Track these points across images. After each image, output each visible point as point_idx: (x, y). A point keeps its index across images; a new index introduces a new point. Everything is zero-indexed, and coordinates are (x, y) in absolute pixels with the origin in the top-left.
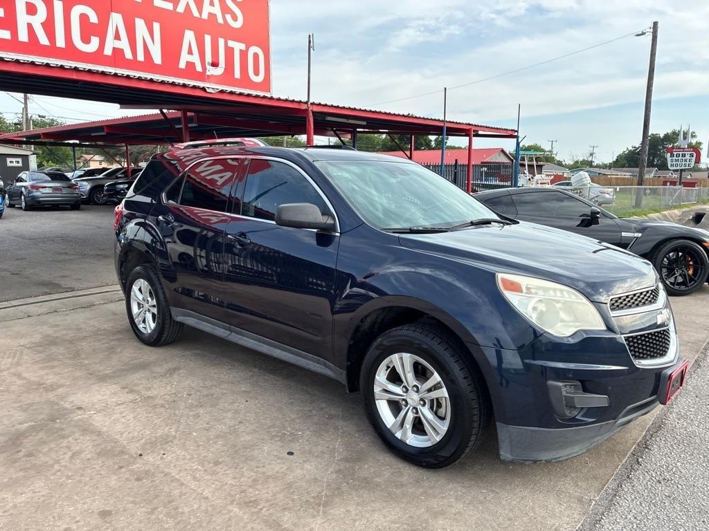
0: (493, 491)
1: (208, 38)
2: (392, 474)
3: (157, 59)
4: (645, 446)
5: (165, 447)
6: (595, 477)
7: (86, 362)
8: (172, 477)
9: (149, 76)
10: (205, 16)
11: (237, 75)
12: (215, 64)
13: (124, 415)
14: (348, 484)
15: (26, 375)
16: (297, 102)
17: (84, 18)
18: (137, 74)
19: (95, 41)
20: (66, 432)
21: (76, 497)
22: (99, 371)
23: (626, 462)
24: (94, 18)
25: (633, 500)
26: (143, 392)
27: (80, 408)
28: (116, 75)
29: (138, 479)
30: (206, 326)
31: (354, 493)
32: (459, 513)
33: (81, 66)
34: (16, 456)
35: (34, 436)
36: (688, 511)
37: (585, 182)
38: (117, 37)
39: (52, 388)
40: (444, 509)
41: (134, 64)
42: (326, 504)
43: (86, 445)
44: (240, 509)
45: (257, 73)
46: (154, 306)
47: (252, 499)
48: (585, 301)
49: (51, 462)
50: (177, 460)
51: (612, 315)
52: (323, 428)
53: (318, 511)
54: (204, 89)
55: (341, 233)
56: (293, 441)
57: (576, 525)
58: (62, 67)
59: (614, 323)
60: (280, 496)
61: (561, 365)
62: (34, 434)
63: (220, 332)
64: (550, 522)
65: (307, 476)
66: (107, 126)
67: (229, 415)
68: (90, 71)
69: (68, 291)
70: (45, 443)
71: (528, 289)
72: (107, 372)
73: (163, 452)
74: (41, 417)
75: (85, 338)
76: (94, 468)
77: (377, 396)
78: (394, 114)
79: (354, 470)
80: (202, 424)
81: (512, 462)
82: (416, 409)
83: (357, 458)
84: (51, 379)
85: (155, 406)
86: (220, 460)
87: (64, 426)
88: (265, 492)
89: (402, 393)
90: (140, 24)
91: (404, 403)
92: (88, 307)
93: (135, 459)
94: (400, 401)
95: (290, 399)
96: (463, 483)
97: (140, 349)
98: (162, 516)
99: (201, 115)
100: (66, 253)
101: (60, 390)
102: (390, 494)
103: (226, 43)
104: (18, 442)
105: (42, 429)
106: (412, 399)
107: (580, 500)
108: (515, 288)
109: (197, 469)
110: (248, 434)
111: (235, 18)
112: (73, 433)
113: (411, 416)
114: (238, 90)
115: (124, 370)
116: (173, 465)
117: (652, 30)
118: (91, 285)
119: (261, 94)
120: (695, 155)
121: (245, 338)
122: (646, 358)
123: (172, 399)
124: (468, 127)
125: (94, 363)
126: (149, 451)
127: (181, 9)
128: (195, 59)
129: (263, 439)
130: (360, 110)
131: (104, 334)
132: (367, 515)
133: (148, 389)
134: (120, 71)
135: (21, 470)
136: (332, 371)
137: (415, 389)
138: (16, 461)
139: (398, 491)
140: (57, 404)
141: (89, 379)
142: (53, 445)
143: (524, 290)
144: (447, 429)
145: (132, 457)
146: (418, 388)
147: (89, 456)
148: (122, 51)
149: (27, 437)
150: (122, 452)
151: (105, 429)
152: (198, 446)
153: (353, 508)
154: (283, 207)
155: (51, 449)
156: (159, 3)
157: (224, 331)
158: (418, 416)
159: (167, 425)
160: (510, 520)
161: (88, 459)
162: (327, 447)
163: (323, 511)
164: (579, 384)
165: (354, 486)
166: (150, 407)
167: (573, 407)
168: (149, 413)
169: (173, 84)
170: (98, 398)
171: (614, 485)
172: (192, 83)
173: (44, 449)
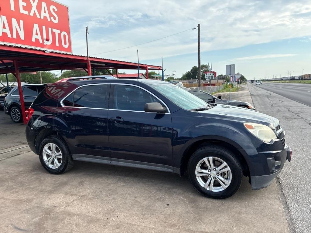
1: (44, 28)
2: (211, 204)
3: (22, 38)
5: (114, 213)
6: (274, 191)
7: (32, 187)
8: (131, 224)
9: (19, 45)
10: (42, 18)
11: (57, 45)
12: (47, 40)
13: (80, 205)
14: (200, 211)
15: (7, 198)
18: (14, 45)
20: (61, 217)
22: (44, 190)
23: (277, 184)
25: (289, 195)
26: (78, 194)
27: (55, 207)
28: (4, 45)
29: (118, 228)
30: (96, 160)
31: (206, 213)
32: (246, 211)
35: (47, 223)
36: (306, 195)
37: (182, 86)
38: (4, 27)
39: (29, 201)
40: (240, 211)
41: (12, 40)
42: (200, 219)
43: (77, 220)
44: (171, 228)
45: (65, 44)
46: (60, 155)
47: (172, 224)
49: (69, 231)
50: (125, 217)
51: (277, 133)
52: (170, 193)
53: (200, 222)
54: (44, 51)
55: (170, 113)
56: (164, 200)
57: (282, 206)
60: (181, 220)
61: (268, 152)
62: (45, 222)
63: (105, 161)
64: (274, 207)
65: (183, 211)
67: (128, 196)
70: (56, 224)
72: (49, 189)
73: (116, 216)
74: (40, 214)
75: (16, 176)
76: (92, 229)
77: (197, 176)
78: (120, 61)
79: (197, 205)
80: (120, 202)
81: (256, 190)
82: (215, 177)
84: (24, 197)
85: (91, 199)
86: (144, 213)
87: (57, 215)
88: (174, 220)
89: (208, 172)
90: (14, 21)
91: (209, 176)
93: (107, 221)
94: (208, 176)
95: (146, 185)
96: (237, 201)
97: (53, 177)
101: (34, 201)
102: (218, 210)
103: (52, 30)
104: (42, 227)
105: (47, 219)
106: (213, 174)
107: (276, 198)
108: (251, 127)
109: (138, 219)
110: (143, 201)
111: (55, 19)
112: (65, 217)
113: (213, 181)
114: (58, 52)
115: (57, 187)
116: (126, 219)
117: (198, 27)
119: (68, 53)
120: (214, 74)
121: (119, 162)
123: (95, 195)
124: (146, 66)
125: (36, 186)
126: (109, 217)
127: (32, 14)
128: (39, 37)
129: (152, 202)
130: (107, 60)
132: (218, 219)
133: (79, 192)
134: (6, 43)
137: (215, 170)
139: (220, 209)
140: (41, 207)
141: (43, 194)
142: (61, 224)
143: (254, 128)
144: (230, 182)
145: (104, 220)
146: (216, 169)
147: (84, 225)
148: (6, 34)
149: (43, 224)
150: (98, 220)
151: (78, 213)
152: (128, 210)
153: (211, 218)
154: (147, 105)
155: (62, 226)
156: (22, 11)
157: (107, 161)
158: (216, 180)
159: (105, 205)
160: (262, 209)
161: (86, 226)
162: (179, 200)
163: (202, 222)
164: (274, 158)
165: (203, 211)
166: (89, 199)
167: (274, 166)
168: (91, 202)
169: (31, 49)
170: (58, 201)
171: (280, 192)
172: (38, 48)
173: (58, 227)
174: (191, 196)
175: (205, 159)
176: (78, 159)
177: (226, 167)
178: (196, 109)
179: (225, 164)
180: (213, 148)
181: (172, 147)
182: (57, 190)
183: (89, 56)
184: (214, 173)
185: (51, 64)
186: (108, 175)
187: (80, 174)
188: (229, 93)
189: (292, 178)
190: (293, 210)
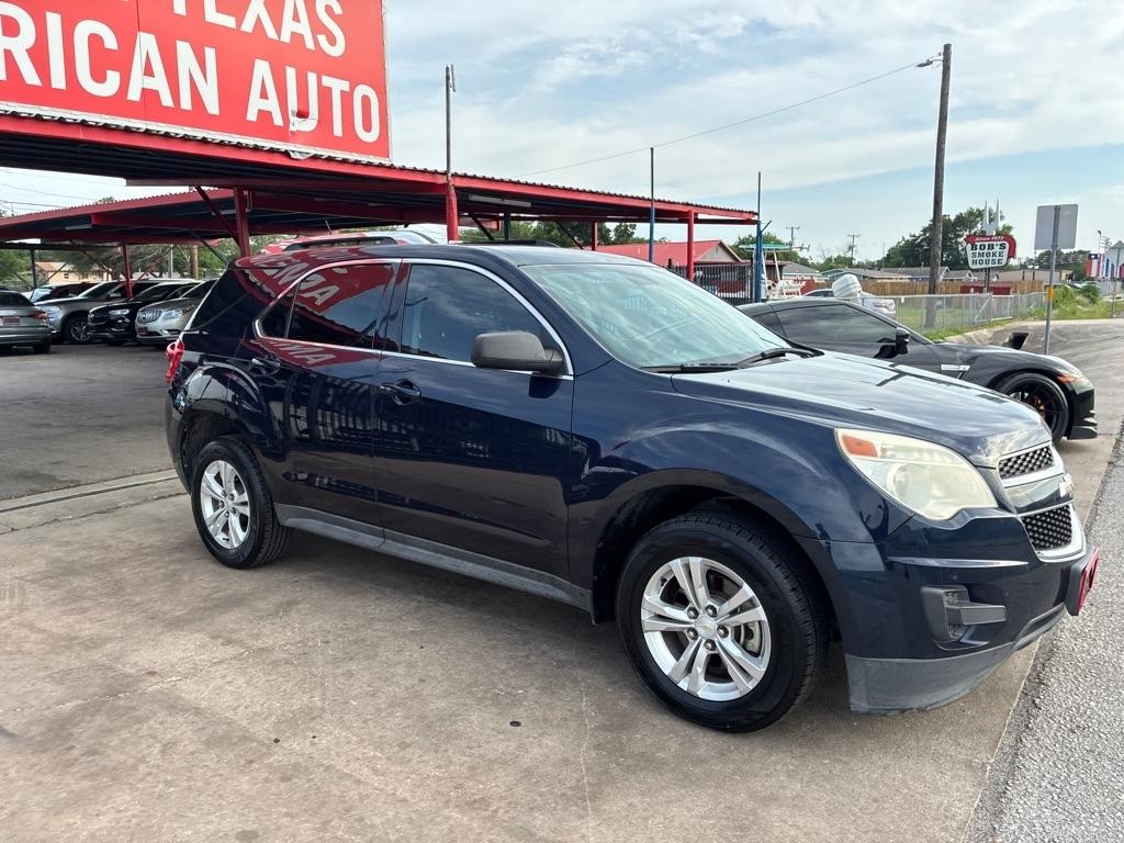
0: (838, 761)
1: (291, 73)
2: (680, 744)
3: (213, 107)
4: (1037, 680)
5: (311, 725)
6: (981, 731)
7: (138, 599)
8: (338, 771)
9: (200, 134)
10: (286, 37)
11: (338, 130)
12: (303, 114)
13: (228, 679)
14: (618, 765)
15: (42, 625)
16: (430, 172)
17: (95, 41)
18: (181, 131)
19: (113, 78)
20: (142, 712)
21: (190, 814)
22: (164, 613)
23: (1018, 705)
24: (111, 42)
25: (1042, 760)
26: (250, 643)
27: (152, 673)
28: (148, 133)
29: (285, 779)
30: (340, 532)
31: (632, 778)
32: (798, 796)
33: (92, 118)
34: (67, 757)
35: (89, 722)
37: (854, 290)
38: (148, 71)
39: (94, 643)
40: (774, 792)
41: (175, 115)
42: (594, 798)
43: (182, 729)
44: (463, 813)
45: (367, 127)
46: (244, 504)
47: (477, 797)
48: (966, 465)
49: (131, 761)
50: (338, 744)
51: (1004, 485)
52: (555, 681)
53: (585, 809)
54: (286, 154)
55: (574, 376)
56: (513, 704)
57: (973, 802)
58: (61, 121)
59: (1008, 496)
60: (520, 790)
61: (933, 562)
62: (87, 718)
63: (367, 539)
64: (934, 800)
65: (552, 756)
66: (96, 214)
67: (401, 670)
68: (106, 127)
69: (69, 487)
70: (110, 731)
71: (884, 450)
72: (178, 614)
73: (311, 734)
74: (91, 690)
75: (122, 561)
76: (206, 766)
77: (646, 627)
79: (621, 743)
80: (361, 687)
81: (869, 714)
82: (713, 643)
83: (619, 725)
84: (87, 630)
85: (276, 663)
86: (408, 741)
87: (134, 703)
88: (496, 784)
89: (686, 618)
90: (184, 50)
91: (692, 634)
92: (109, 511)
93: (269, 747)
94: (685, 632)
95: (489, 640)
96: (791, 752)
97: (220, 575)
98: (341, 833)
99: (258, 194)
100: (49, 425)
101: (109, 646)
102: (686, 774)
103: (319, 81)
104: (65, 733)
105: (98, 711)
106: (705, 627)
107: (969, 765)
108: (865, 449)
109: (374, 757)
110: (438, 698)
111: (332, 41)
112: (155, 713)
113: (703, 654)
114: (340, 155)
115: (205, 609)
116: (333, 753)
117: (942, 57)
118: (106, 475)
119: (376, 160)
120: (1007, 246)
121: (409, 547)
122: (1048, 548)
123: (300, 651)
124: (685, 209)
125: (151, 600)
126: (287, 735)
127: (248, 26)
128: (272, 104)
129: (466, 705)
130: (527, 184)
131: (153, 554)
132: (662, 810)
133: (257, 637)
134: (154, 127)
135: (84, 777)
136: (567, 592)
137: (710, 611)
138: (69, 764)
139: (698, 771)
140: (110, 668)
141: (152, 626)
142: (125, 734)
143: (879, 453)
144: (764, 669)
145: (263, 744)
146: (714, 610)
147: (191, 748)
148: (156, 93)
149: (77, 724)
150: (245, 739)
151: (204, 704)
152: (365, 721)
153: (636, 801)
154: (483, 339)
155: (124, 741)
156: (212, 15)
157: (372, 537)
158: (715, 652)
159: (304, 692)
160: (876, 801)
161: (192, 753)
162: (570, 711)
163: (592, 807)
164: (965, 589)
165: (629, 766)
166: (268, 665)
167: (957, 625)
168: (270, 675)
169: (239, 146)
170: (176, 655)
171: (1010, 740)
172: (268, 144)
173: (112, 741)
174: (624, 704)
175: (676, 566)
176: (291, 522)
177: (749, 605)
178: (682, 366)
179: (747, 592)
180: (708, 523)
181: (564, 508)
182: (200, 620)
183: (452, 171)
184: (707, 625)
185: (370, 204)
186: (388, 590)
187: (304, 577)
188: (1045, 323)
189: (1107, 689)
190: (1014, 827)
